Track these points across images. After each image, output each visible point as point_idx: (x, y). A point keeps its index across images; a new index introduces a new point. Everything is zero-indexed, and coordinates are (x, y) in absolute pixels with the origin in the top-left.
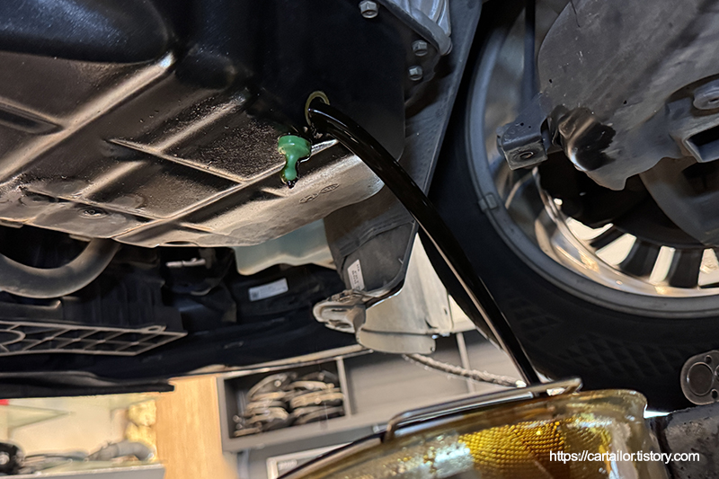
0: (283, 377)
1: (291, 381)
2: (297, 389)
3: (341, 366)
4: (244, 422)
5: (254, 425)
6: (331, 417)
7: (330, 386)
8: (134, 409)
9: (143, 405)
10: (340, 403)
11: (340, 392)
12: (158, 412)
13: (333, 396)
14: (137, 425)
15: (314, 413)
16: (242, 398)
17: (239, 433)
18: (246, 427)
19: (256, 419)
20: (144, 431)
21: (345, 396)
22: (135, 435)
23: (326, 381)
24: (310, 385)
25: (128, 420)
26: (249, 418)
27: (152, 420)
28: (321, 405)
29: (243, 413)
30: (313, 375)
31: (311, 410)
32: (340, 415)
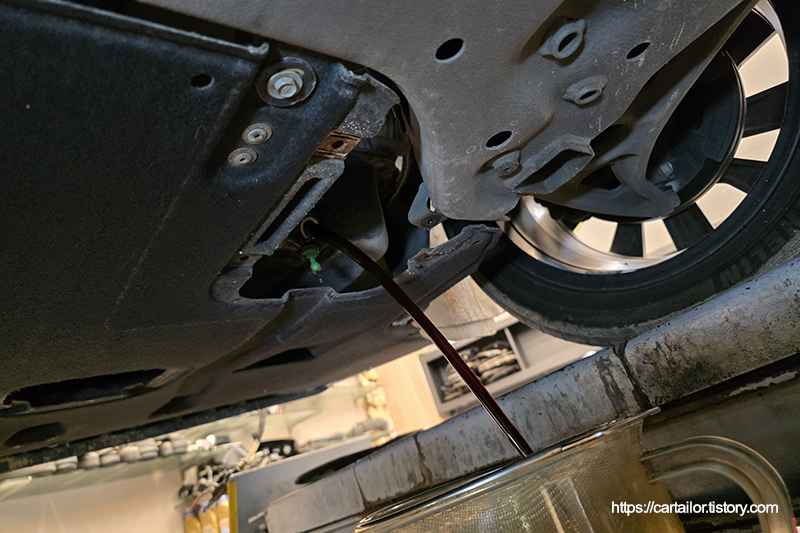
0: (468, 352)
1: (474, 353)
2: (480, 358)
3: (508, 334)
4: (450, 389)
5: (457, 390)
6: (510, 373)
7: (505, 350)
8: (369, 396)
9: (375, 392)
10: (515, 362)
11: (513, 353)
12: (387, 395)
13: (508, 358)
14: (375, 407)
15: (497, 373)
16: (443, 373)
17: (447, 398)
18: (452, 392)
19: (456, 386)
20: (380, 409)
21: (517, 356)
22: (375, 414)
23: (500, 348)
24: (488, 353)
25: (368, 405)
26: (451, 386)
27: (384, 401)
28: (501, 365)
29: (447, 383)
30: (489, 346)
31: (495, 371)
32: (517, 370)
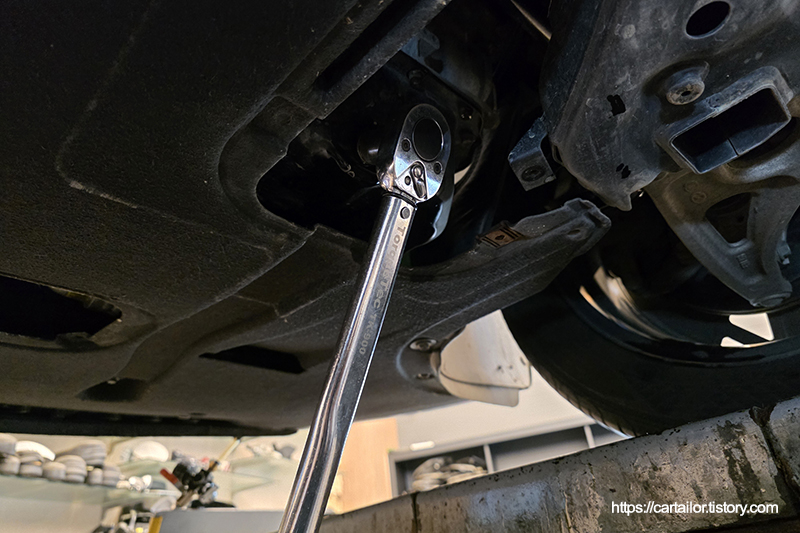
1: (447, 464)
2: (452, 471)
3: (487, 452)
7: (480, 468)
16: (409, 477)
23: (476, 465)
24: (462, 467)
29: (410, 488)
30: (465, 459)
